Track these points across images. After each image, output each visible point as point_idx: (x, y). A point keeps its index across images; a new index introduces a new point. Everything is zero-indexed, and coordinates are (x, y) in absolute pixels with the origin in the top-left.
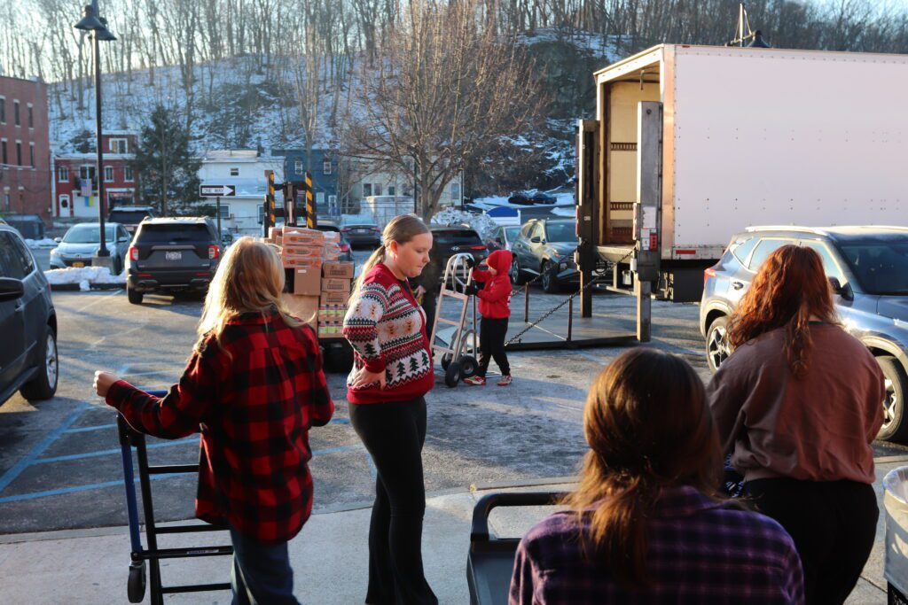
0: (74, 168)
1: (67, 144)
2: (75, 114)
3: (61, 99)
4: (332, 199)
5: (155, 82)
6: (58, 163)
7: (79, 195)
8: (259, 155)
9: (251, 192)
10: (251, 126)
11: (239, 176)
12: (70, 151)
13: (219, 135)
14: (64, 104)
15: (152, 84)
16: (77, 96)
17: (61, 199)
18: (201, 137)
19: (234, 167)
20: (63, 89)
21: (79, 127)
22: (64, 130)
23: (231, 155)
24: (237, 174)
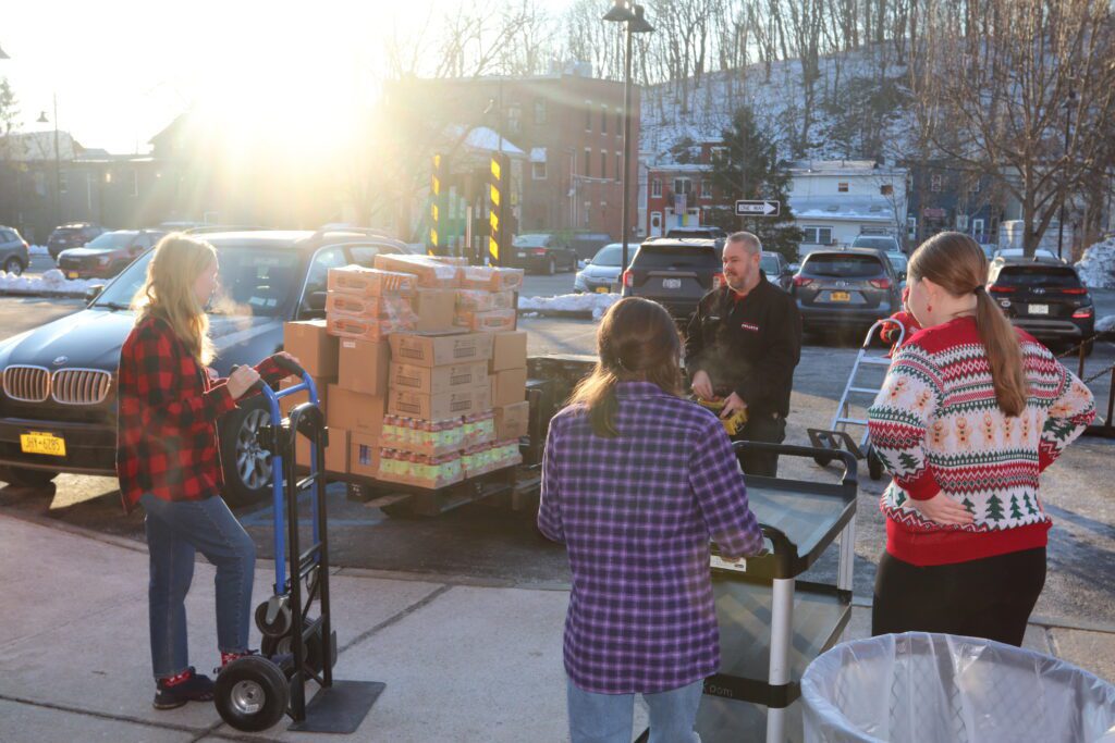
0: (668, 181)
1: (665, 153)
2: (678, 119)
3: (664, 102)
4: (979, 224)
5: (771, 80)
6: (651, 176)
7: (672, 212)
8: (876, 166)
9: (861, 213)
10: (882, 130)
11: (850, 192)
12: (668, 161)
13: (842, 142)
14: (666, 108)
15: (768, 82)
16: (681, 98)
17: (653, 217)
18: (820, 145)
19: (844, 181)
20: (667, 90)
21: (680, 134)
22: (663, 138)
23: (843, 166)
24: (846, 190)
